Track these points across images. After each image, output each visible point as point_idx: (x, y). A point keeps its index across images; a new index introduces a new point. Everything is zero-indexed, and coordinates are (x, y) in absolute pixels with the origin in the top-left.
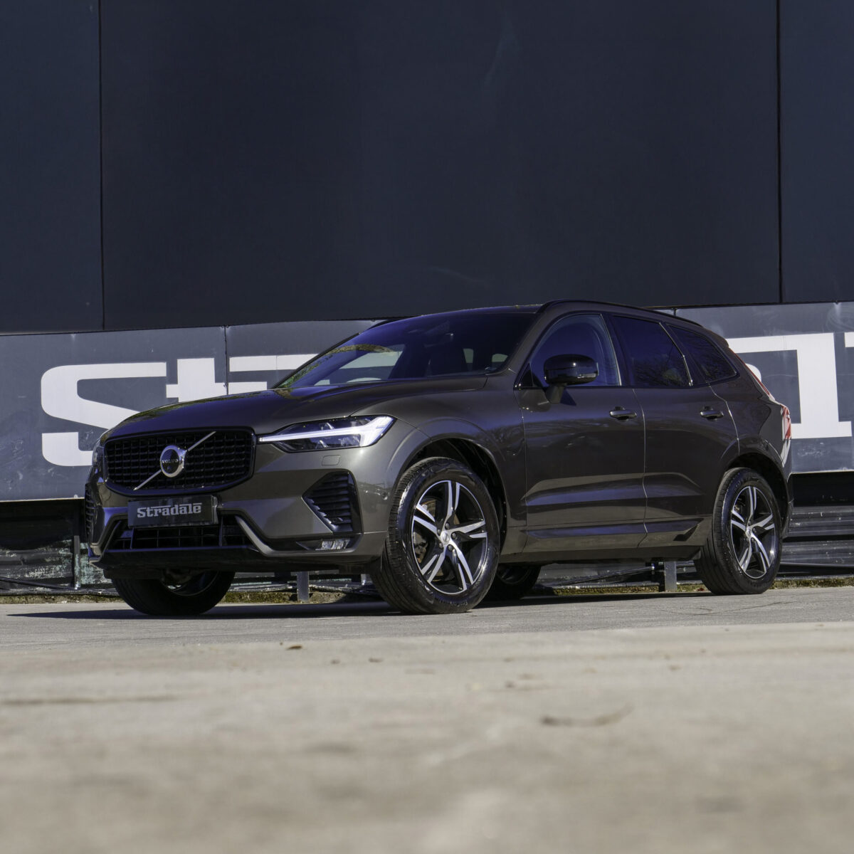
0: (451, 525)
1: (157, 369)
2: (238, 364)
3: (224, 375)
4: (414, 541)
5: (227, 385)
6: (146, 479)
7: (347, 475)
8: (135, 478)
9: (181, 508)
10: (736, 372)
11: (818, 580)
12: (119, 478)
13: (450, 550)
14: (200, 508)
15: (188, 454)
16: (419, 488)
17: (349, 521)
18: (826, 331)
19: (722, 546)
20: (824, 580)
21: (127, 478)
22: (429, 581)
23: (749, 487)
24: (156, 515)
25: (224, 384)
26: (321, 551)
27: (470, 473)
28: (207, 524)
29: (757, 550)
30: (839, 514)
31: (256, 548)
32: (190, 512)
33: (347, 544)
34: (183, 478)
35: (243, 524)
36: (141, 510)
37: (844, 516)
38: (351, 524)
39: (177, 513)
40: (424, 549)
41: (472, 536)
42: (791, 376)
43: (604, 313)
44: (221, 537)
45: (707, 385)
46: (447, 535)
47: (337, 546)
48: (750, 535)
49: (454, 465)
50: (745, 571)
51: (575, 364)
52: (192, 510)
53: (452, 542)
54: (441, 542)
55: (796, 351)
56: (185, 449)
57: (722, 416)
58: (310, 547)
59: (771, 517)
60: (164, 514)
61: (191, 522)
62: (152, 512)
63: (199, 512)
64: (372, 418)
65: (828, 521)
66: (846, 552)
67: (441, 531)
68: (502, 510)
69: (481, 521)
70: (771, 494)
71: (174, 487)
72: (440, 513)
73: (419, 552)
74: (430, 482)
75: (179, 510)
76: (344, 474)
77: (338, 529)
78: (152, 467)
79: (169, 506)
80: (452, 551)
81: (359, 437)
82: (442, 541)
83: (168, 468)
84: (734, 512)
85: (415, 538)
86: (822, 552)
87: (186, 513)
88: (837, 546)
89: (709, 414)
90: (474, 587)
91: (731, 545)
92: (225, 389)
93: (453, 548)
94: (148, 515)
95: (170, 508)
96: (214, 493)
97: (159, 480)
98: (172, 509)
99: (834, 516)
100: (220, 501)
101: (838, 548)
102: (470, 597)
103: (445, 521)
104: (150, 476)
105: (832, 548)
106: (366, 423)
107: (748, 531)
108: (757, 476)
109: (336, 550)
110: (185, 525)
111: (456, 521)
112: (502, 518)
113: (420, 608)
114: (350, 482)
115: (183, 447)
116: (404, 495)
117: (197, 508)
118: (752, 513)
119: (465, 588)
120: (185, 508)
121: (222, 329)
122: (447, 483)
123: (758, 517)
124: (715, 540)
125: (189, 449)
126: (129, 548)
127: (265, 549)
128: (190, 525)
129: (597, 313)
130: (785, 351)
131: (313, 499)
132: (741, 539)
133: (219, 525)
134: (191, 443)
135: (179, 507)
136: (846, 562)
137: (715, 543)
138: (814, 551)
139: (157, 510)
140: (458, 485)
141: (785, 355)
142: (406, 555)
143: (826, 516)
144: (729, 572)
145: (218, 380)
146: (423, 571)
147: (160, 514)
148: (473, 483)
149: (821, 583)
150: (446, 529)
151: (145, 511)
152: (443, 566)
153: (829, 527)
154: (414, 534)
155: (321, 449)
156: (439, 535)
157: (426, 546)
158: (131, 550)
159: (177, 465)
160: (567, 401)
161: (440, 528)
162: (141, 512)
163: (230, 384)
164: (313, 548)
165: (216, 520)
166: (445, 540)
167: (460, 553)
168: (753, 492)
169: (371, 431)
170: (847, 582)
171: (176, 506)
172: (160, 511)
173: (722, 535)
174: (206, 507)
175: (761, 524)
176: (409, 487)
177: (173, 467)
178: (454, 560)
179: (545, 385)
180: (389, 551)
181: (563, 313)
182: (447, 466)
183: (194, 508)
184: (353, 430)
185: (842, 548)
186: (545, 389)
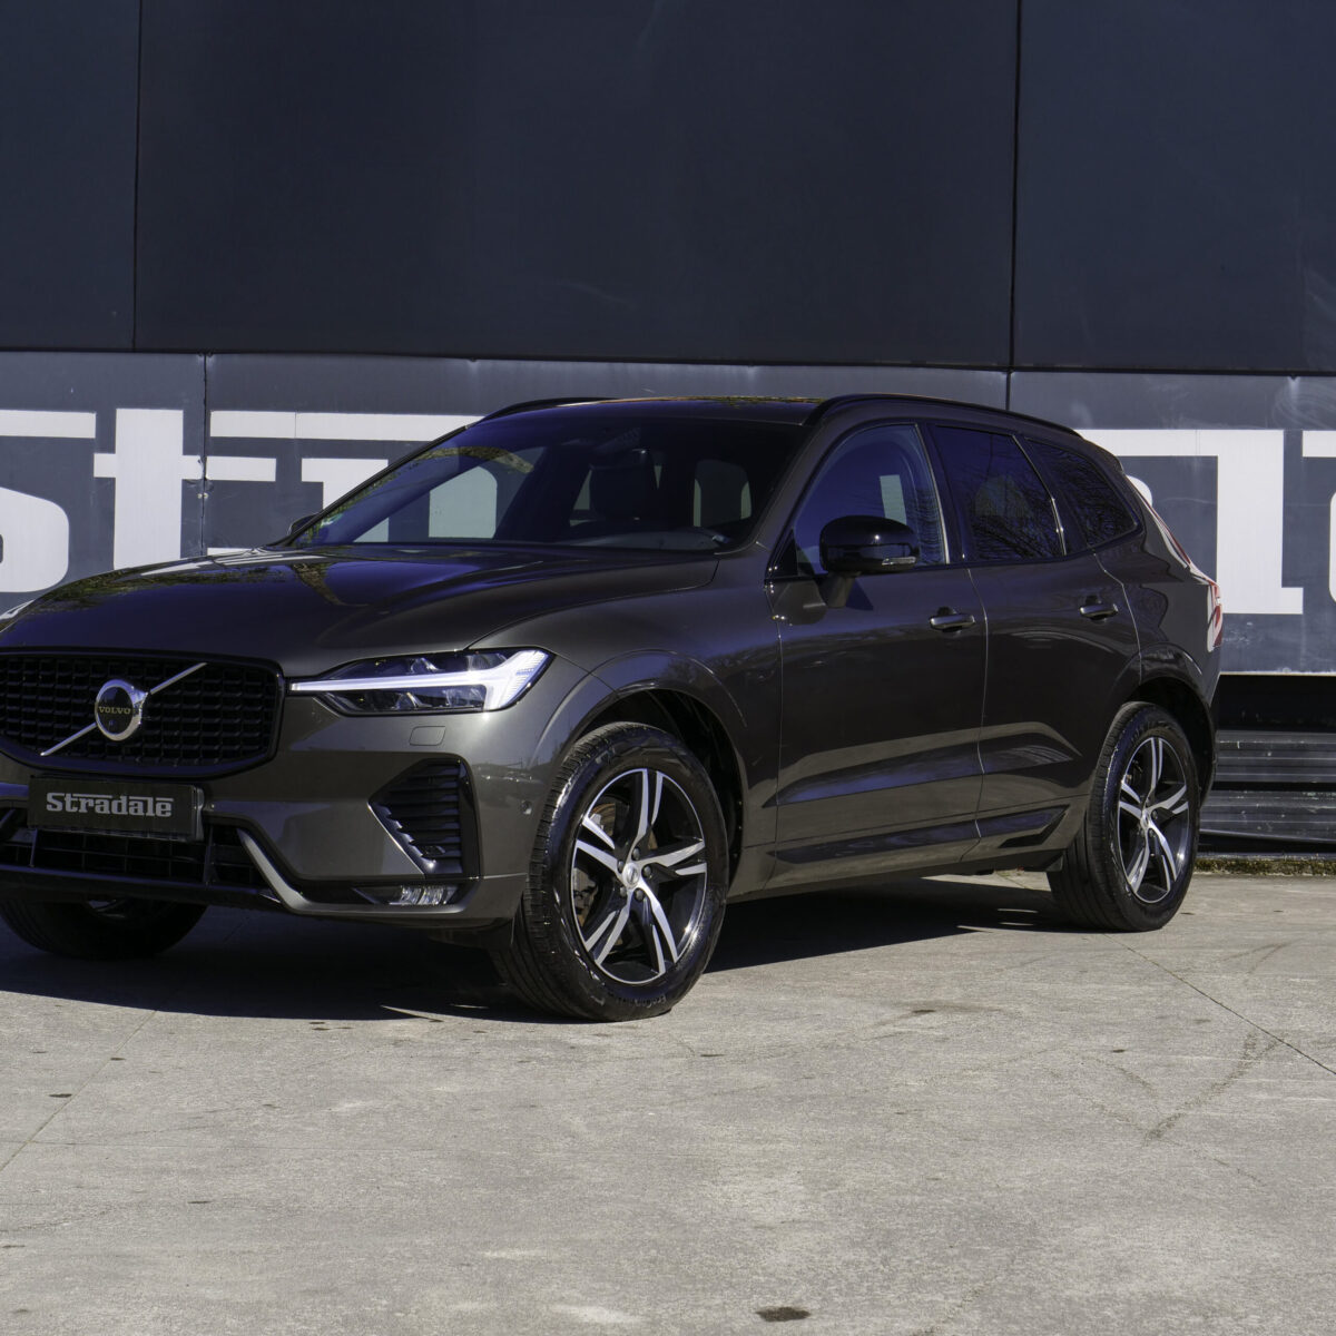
0: (644, 852)
1: (80, 425)
2: (225, 423)
3: (200, 442)
4: (574, 885)
5: (204, 461)
6: (67, 737)
7: (458, 766)
8: (45, 731)
9: (132, 803)
10: (1136, 524)
11: (1226, 860)
12: (14, 727)
13: (639, 898)
14: (169, 807)
15: (150, 699)
16: (588, 785)
17: (456, 853)
18: (1271, 426)
19: (1102, 851)
20: (1237, 860)
21: (29, 729)
22: (599, 961)
23: (1152, 739)
24: (83, 810)
25: (198, 458)
26: (399, 907)
27: (683, 753)
28: (183, 840)
29: (1157, 851)
30: (1268, 745)
31: (276, 895)
32: (150, 813)
33: (450, 894)
34: (138, 745)
35: (252, 847)
36: (54, 797)
37: (1278, 750)
38: (460, 860)
39: (124, 812)
40: (592, 899)
41: (681, 872)
42: (1204, 502)
43: (921, 422)
44: (208, 863)
45: (1089, 552)
46: (634, 871)
47: (431, 898)
48: (1149, 825)
49: (655, 740)
50: (1135, 891)
51: (877, 537)
52: (154, 811)
53: (642, 884)
54: (623, 886)
55: (1216, 458)
56: (145, 692)
57: (1115, 613)
58: (377, 898)
59: (1183, 790)
60: (98, 810)
61: (151, 832)
62: (77, 804)
63: (168, 814)
64: (509, 652)
65: (1251, 758)
66: (1276, 812)
67: (624, 863)
68: (733, 814)
69: (698, 842)
70: (1187, 749)
71: (120, 758)
72: (622, 831)
73: (581, 905)
74: (611, 773)
75: (128, 807)
76: (453, 762)
77: (437, 868)
78: (79, 714)
79: (110, 797)
80: (642, 901)
81: (482, 689)
82: (625, 882)
83: (111, 723)
84: (1124, 786)
85: (577, 879)
86: (1235, 811)
87: (140, 813)
88: (1261, 802)
89: (1094, 611)
90: (678, 969)
91: (1115, 848)
92: (200, 467)
93: (644, 895)
94: (68, 809)
95: (110, 801)
96: (198, 782)
97: (90, 743)
98: (115, 803)
99: (1260, 749)
100: (208, 797)
101: (1264, 805)
102: (671, 987)
103: (633, 846)
104: (75, 732)
105: (1252, 805)
106: (498, 663)
107: (1144, 817)
108: (1167, 718)
109: (430, 907)
110: (139, 836)
111: (653, 844)
112: (733, 828)
113: (578, 1010)
114: (462, 774)
115: (143, 686)
116: (561, 800)
117: (163, 807)
118: (1153, 786)
119: (662, 970)
120: (140, 805)
121: (200, 359)
122: (641, 773)
123: (1163, 791)
124: (1090, 838)
125: (153, 691)
126: (26, 864)
127: (293, 898)
128: (149, 837)
129: (909, 422)
130: (1198, 458)
131: (390, 807)
132: (1131, 833)
133: (206, 841)
134: (157, 679)
135: (129, 801)
136: (1275, 831)
137: (1089, 844)
138: (1221, 808)
139: (86, 801)
140: (660, 777)
141: (1196, 465)
142: (561, 916)
143: (1246, 748)
144: (1111, 896)
145: (188, 450)
146: (589, 945)
147: (91, 810)
148: (687, 772)
149: (1231, 865)
150: (634, 859)
151: (61, 799)
152: (625, 933)
153: (1250, 767)
154: (574, 871)
155: (408, 711)
156: (620, 872)
157: (595, 893)
158: (32, 870)
159: (127, 720)
160: (859, 601)
161: (623, 860)
162: (55, 802)
163: (210, 459)
164: (384, 901)
165: (199, 835)
166: (631, 881)
167: (656, 905)
168: (1157, 746)
169: (505, 679)
170: (1275, 868)
171: (124, 799)
172: (91, 803)
173: (1103, 830)
174: (183, 808)
175: (1166, 804)
176: (569, 784)
177: (120, 723)
178: (645, 918)
179: (819, 570)
180: (528, 905)
181: (850, 425)
182: (643, 741)
183: (159, 806)
184: (470, 677)
185: (1270, 805)
186: (819, 580)
